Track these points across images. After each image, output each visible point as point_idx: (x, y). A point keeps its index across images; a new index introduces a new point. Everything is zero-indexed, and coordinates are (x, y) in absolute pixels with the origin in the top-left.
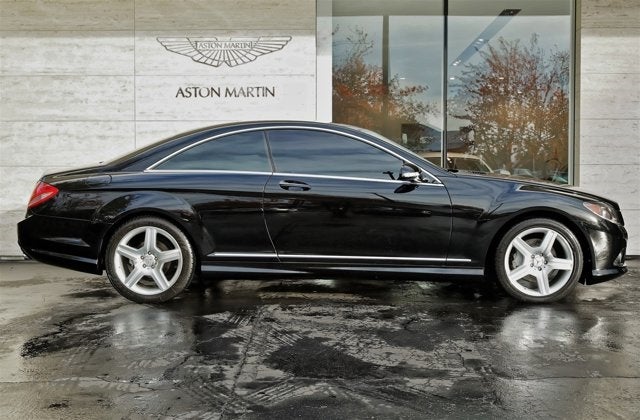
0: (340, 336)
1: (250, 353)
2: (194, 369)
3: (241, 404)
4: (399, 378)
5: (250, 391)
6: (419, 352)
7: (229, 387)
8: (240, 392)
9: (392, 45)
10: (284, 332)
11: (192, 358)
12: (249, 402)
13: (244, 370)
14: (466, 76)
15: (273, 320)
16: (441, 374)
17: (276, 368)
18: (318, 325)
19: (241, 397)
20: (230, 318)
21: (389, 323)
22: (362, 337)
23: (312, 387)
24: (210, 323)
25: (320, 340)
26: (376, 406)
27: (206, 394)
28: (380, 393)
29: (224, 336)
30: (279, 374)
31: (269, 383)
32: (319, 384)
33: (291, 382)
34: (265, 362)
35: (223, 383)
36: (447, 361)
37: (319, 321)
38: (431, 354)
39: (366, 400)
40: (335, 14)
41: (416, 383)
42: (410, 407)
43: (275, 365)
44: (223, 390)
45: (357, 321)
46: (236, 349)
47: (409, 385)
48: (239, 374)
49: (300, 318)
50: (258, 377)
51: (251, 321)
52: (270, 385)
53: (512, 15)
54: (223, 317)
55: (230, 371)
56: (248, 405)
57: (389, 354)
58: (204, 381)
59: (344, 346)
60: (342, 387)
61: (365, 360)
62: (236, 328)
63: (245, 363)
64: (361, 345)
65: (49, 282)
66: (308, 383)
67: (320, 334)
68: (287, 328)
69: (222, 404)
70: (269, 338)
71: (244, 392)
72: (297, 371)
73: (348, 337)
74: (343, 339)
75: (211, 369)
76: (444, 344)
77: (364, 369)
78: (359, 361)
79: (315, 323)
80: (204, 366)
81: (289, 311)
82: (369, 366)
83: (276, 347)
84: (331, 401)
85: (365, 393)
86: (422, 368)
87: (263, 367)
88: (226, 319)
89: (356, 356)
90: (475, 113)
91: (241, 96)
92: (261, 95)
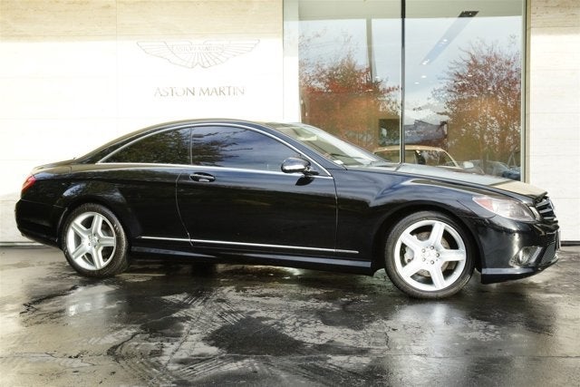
0: (280, 316)
1: (193, 331)
2: (137, 346)
3: (168, 379)
4: (322, 355)
5: (181, 366)
6: (349, 331)
7: (163, 363)
8: (172, 367)
9: (375, 45)
10: (230, 312)
11: (138, 336)
12: (177, 377)
13: (182, 347)
15: (223, 301)
16: (362, 352)
17: (212, 345)
18: (264, 305)
19: (171, 372)
20: (185, 299)
21: (330, 304)
22: (301, 317)
23: (239, 363)
24: (166, 303)
25: (261, 319)
26: (291, 381)
27: (139, 369)
28: (299, 369)
29: (175, 315)
30: (213, 350)
31: (202, 359)
32: (247, 360)
33: (222, 358)
34: (203, 340)
35: (159, 359)
36: (373, 340)
37: (266, 302)
38: (360, 333)
39: (283, 375)
40: (301, 18)
41: (337, 360)
42: (323, 383)
43: (213, 342)
44: (157, 366)
45: (302, 302)
46: (182, 328)
47: (329, 361)
48: (177, 350)
49: (250, 299)
50: (193, 354)
51: (204, 301)
52: (202, 361)
53: (471, 16)
54: (179, 298)
55: (169, 348)
56: (174, 379)
57: (321, 332)
58: (143, 357)
59: (281, 325)
60: (268, 363)
61: (297, 338)
62: (187, 308)
63: (186, 340)
64: (297, 324)
65: (33, 266)
66: (236, 359)
67: (263, 314)
68: (234, 309)
69: (151, 378)
70: (215, 317)
71: (176, 367)
72: (230, 349)
73: (287, 317)
74: (283, 319)
75: (153, 345)
76: (375, 324)
77: (293, 347)
78: (291, 339)
79: (262, 303)
80: (148, 343)
81: (242, 293)
82: (299, 343)
83: (218, 326)
84: (251, 377)
85: (285, 369)
86: (347, 346)
87: (201, 344)
88: (181, 300)
89: (291, 335)
90: (452, 109)
91: (214, 94)
92: (232, 93)
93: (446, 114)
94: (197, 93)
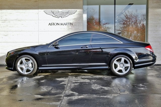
2: (54, 92)
8: (65, 97)
11: (53, 89)
14: (119, 20)
23: (82, 96)
24: (57, 81)
29: (61, 84)
33: (77, 95)
34: (71, 90)
35: (61, 95)
40: (87, 5)
48: (65, 93)
50: (69, 94)
53: (131, 5)
63: (66, 90)
69: (61, 100)
81: (76, 78)
84: (87, 100)
90: (122, 29)
91: (65, 25)
92: (69, 25)
93: (120, 30)
94: (60, 24)
